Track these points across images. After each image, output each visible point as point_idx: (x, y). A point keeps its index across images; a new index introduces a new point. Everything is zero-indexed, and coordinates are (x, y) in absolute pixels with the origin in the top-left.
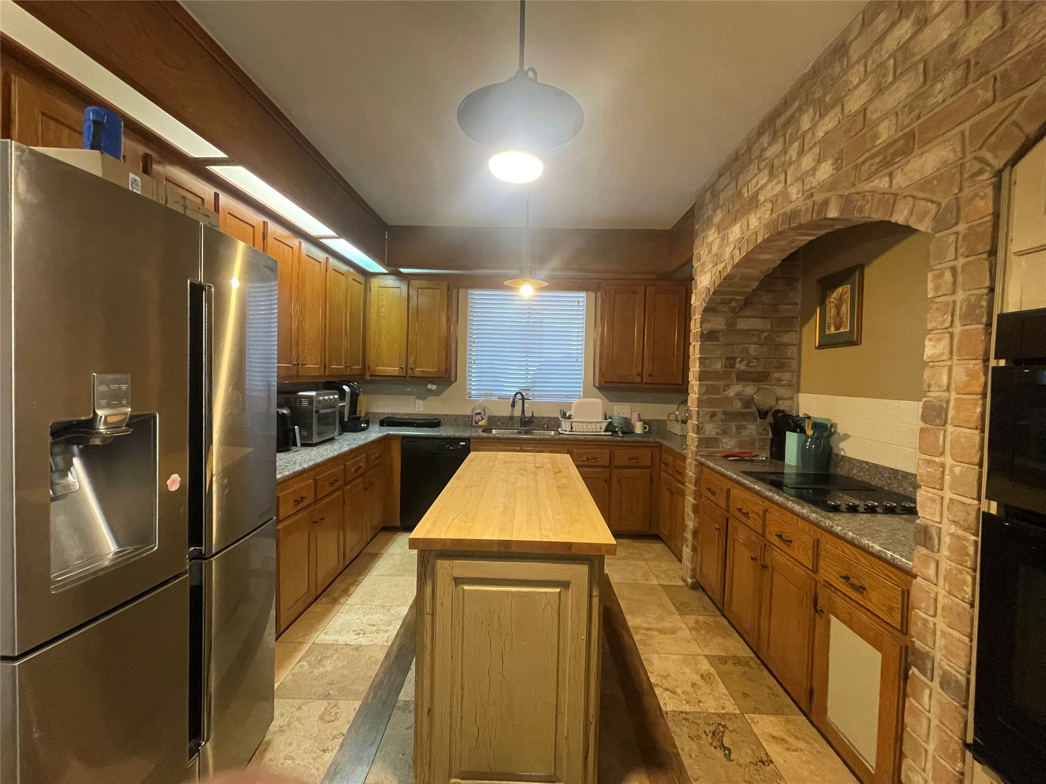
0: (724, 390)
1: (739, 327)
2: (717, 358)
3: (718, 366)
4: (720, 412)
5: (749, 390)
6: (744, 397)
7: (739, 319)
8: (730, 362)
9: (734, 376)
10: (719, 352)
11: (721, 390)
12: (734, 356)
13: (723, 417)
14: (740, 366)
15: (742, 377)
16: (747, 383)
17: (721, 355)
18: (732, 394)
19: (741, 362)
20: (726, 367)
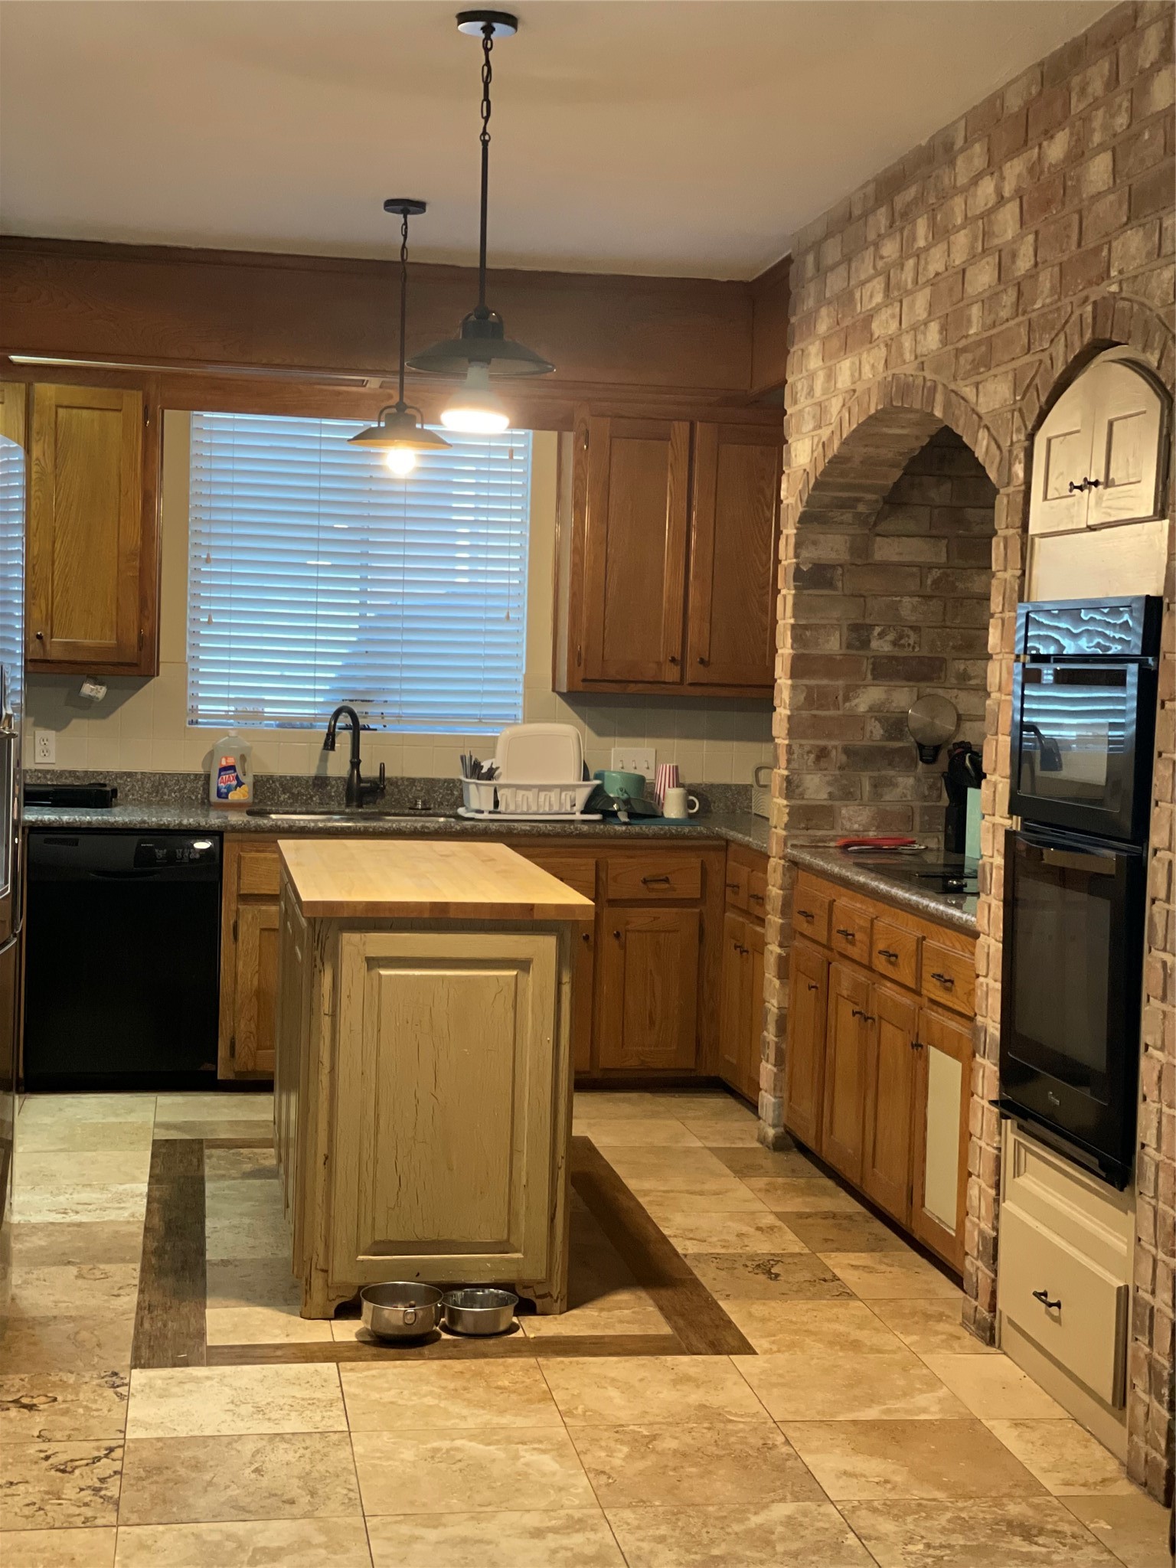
0: (847, 699)
1: (878, 556)
2: (832, 626)
3: (833, 644)
4: (836, 747)
5: (902, 698)
6: (888, 715)
7: (878, 539)
8: (859, 634)
9: (866, 666)
10: (836, 614)
11: (840, 698)
12: (868, 621)
13: (844, 758)
14: (881, 646)
15: (885, 670)
16: (892, 683)
17: (838, 619)
18: (862, 708)
19: (881, 635)
20: (849, 646)
